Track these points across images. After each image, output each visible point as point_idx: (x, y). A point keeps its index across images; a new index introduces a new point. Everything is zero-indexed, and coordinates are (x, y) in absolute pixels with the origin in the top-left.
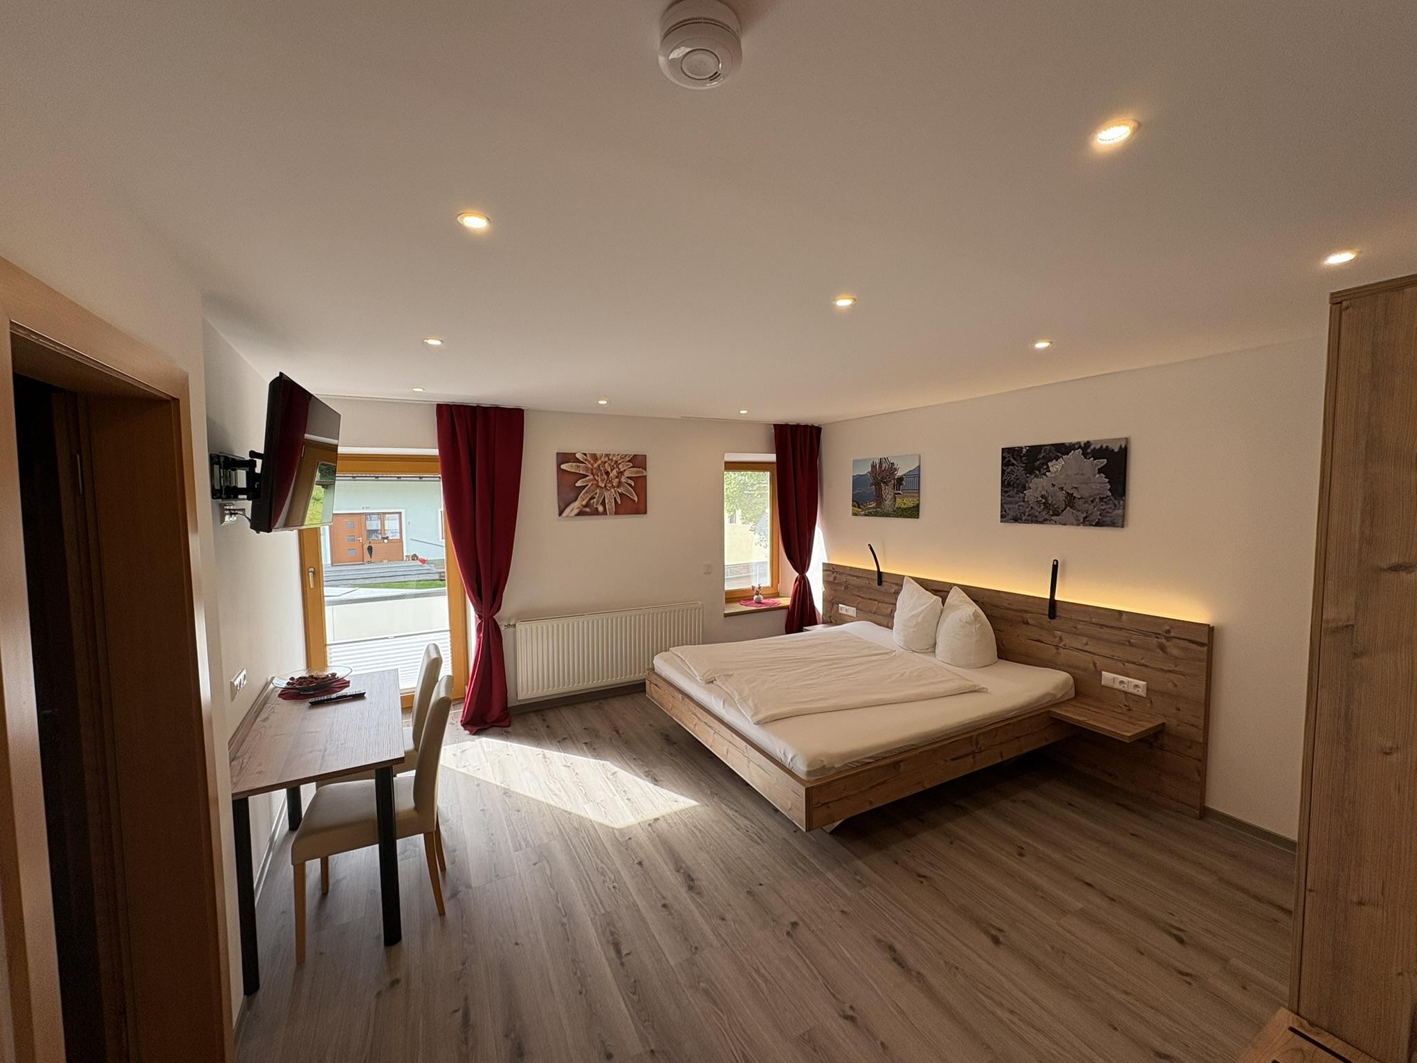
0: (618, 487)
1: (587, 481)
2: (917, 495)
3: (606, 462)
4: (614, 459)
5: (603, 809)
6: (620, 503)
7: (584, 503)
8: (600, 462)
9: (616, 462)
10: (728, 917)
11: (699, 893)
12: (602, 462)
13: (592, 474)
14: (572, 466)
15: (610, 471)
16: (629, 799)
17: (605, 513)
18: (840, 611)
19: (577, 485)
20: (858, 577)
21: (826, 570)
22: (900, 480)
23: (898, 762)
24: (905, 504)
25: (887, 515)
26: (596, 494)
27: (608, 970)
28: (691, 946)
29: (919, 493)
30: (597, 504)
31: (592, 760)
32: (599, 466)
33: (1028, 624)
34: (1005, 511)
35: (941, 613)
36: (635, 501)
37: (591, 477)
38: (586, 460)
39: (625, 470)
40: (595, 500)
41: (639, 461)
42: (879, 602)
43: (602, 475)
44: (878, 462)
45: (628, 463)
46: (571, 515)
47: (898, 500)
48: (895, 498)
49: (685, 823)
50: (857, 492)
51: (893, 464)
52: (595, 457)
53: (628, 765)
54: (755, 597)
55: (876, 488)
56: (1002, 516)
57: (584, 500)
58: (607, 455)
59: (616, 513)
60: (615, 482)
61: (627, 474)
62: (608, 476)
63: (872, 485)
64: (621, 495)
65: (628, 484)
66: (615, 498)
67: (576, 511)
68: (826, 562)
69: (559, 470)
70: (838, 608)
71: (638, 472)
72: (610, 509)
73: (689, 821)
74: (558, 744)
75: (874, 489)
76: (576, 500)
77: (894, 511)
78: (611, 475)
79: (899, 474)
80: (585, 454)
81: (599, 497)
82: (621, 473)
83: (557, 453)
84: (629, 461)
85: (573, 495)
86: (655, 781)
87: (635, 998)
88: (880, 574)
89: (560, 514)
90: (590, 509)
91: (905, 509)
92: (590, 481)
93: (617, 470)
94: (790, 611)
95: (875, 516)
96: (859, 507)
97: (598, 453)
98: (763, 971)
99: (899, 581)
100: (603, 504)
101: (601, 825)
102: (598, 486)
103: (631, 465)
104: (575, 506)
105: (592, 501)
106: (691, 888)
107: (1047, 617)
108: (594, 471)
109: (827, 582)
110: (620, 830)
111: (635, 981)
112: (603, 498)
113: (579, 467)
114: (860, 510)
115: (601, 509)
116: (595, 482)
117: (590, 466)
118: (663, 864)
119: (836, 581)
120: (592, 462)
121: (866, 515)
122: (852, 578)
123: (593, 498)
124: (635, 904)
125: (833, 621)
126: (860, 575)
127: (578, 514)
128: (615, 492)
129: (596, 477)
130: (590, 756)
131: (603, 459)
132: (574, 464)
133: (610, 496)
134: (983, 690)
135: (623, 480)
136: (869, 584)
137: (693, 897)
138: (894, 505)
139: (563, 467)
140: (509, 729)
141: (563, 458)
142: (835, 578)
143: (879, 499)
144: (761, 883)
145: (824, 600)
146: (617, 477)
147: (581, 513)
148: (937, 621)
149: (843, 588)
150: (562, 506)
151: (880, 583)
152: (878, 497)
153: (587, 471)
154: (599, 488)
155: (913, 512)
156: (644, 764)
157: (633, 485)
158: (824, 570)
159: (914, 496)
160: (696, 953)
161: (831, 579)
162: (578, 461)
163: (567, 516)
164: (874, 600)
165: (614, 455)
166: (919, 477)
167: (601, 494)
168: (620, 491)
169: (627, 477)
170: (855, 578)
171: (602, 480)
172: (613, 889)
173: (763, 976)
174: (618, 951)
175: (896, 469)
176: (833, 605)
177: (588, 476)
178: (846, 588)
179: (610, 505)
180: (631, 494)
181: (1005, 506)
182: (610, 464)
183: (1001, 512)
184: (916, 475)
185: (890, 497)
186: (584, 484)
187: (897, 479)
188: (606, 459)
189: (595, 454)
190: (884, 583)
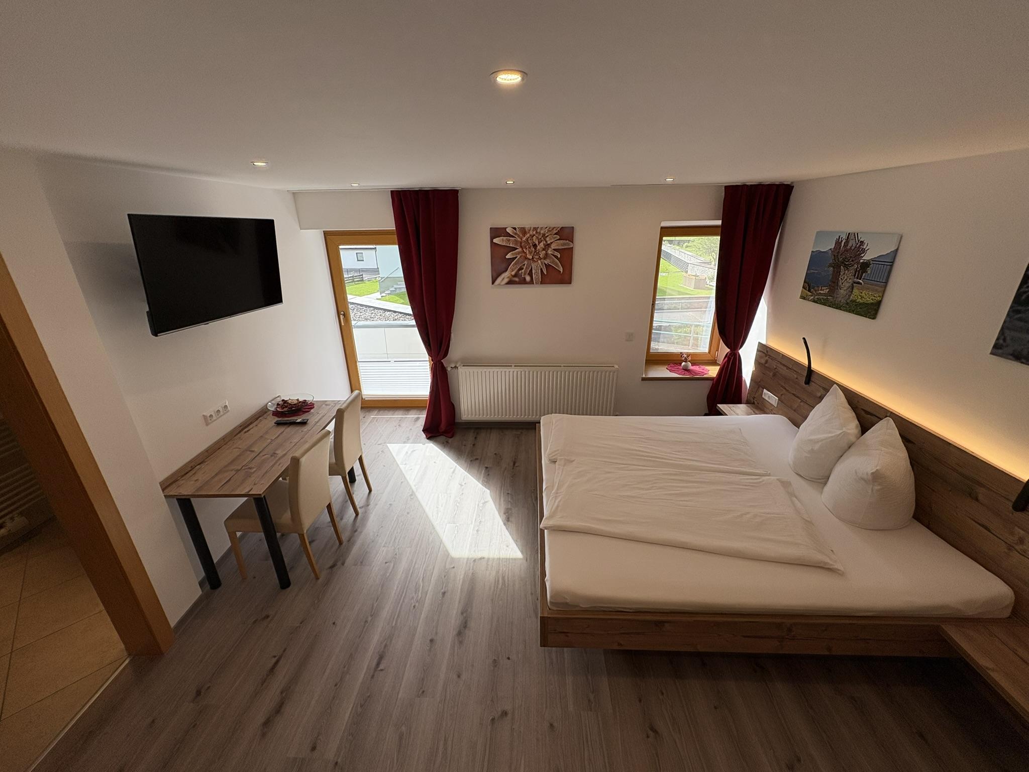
0: (545, 258)
1: (516, 254)
2: (881, 289)
3: (534, 235)
4: (542, 232)
5: (456, 532)
6: (545, 273)
7: (513, 273)
8: (528, 235)
9: (544, 235)
10: (464, 677)
11: (461, 643)
12: (530, 235)
13: (521, 247)
14: (503, 240)
15: (537, 243)
16: (478, 531)
17: (531, 282)
18: (763, 396)
19: (507, 257)
20: (788, 368)
21: (761, 351)
22: (866, 265)
23: (662, 623)
24: (862, 297)
25: (838, 307)
26: (524, 265)
27: (362, 676)
28: (422, 688)
29: (885, 287)
30: (525, 274)
31: (480, 485)
32: (527, 239)
33: (977, 500)
34: (1004, 340)
35: (849, 447)
36: (561, 272)
37: (520, 250)
38: (516, 234)
39: (551, 243)
40: (523, 271)
41: (566, 234)
42: (802, 401)
43: (530, 248)
44: (844, 237)
45: (555, 236)
46: (502, 284)
47: (856, 291)
48: (853, 289)
49: (499, 569)
50: (812, 271)
51: (862, 242)
52: (524, 231)
53: (500, 499)
54: (683, 363)
55: (834, 271)
56: (996, 346)
57: (513, 271)
58: (535, 229)
59: (542, 283)
60: (542, 254)
61: (553, 246)
62: (535, 249)
63: (830, 266)
64: (547, 266)
65: (553, 255)
66: (541, 269)
67: (506, 280)
68: (764, 342)
69: (493, 245)
70: (763, 391)
71: (564, 244)
72: (536, 279)
73: (503, 570)
74: (469, 462)
75: (831, 272)
76: (506, 270)
77: (847, 304)
78: (538, 247)
79: (867, 257)
80: (515, 229)
81: (526, 267)
82: (548, 246)
83: (491, 228)
84: (556, 234)
85: (504, 266)
86: (507, 520)
87: (359, 710)
88: (810, 372)
89: (493, 283)
90: (519, 278)
91: (861, 304)
92: (519, 253)
93: (544, 242)
94: (716, 383)
95: (824, 304)
96: (809, 291)
97: (527, 226)
98: (450, 743)
99: (827, 384)
100: (530, 274)
101: (445, 546)
102: (526, 258)
103: (558, 237)
104: (506, 276)
105: (520, 272)
106: (460, 634)
107: (1011, 504)
108: (523, 244)
109: (758, 363)
110: (453, 559)
111: (369, 697)
112: (530, 269)
113: (509, 240)
114: (810, 294)
115: (528, 278)
116: (523, 255)
117: (519, 239)
118: (457, 602)
119: (766, 365)
120: (521, 235)
121: (814, 301)
122: (782, 367)
123: (521, 269)
124: (416, 629)
125: (756, 402)
126: (791, 367)
127: (508, 283)
128: (542, 263)
129: (524, 250)
130: (481, 482)
131: (531, 233)
132: (505, 238)
133: (537, 267)
134: (838, 571)
135: (550, 252)
136: (797, 378)
137: (454, 643)
138: (850, 296)
139: (495, 241)
140: (450, 440)
141: (496, 232)
142: (766, 362)
143: (834, 285)
144: (510, 657)
145: (751, 380)
146: (544, 250)
147: (510, 282)
148: (841, 454)
149: (771, 374)
150: (495, 275)
151: (808, 381)
152: (834, 282)
153: (516, 244)
154: (527, 260)
155: (871, 310)
156: (511, 501)
157: (559, 257)
158: (758, 350)
159: (876, 290)
160: (419, 697)
161: (763, 361)
162: (509, 235)
163: (499, 284)
164: (798, 397)
165: (542, 228)
166: (892, 266)
167: (529, 265)
168: (546, 262)
169: (554, 249)
170: (785, 368)
171: (530, 253)
172: (412, 607)
173: (446, 749)
174: (378, 664)
175: (864, 251)
176: (759, 387)
177: (517, 249)
178: (774, 375)
179: (536, 275)
180: (557, 265)
181: (1007, 332)
182: (537, 238)
183: (998, 339)
184: (888, 262)
185: (848, 285)
186: (515, 256)
187: (863, 263)
188: (534, 233)
189: (523, 228)
190: (812, 383)
